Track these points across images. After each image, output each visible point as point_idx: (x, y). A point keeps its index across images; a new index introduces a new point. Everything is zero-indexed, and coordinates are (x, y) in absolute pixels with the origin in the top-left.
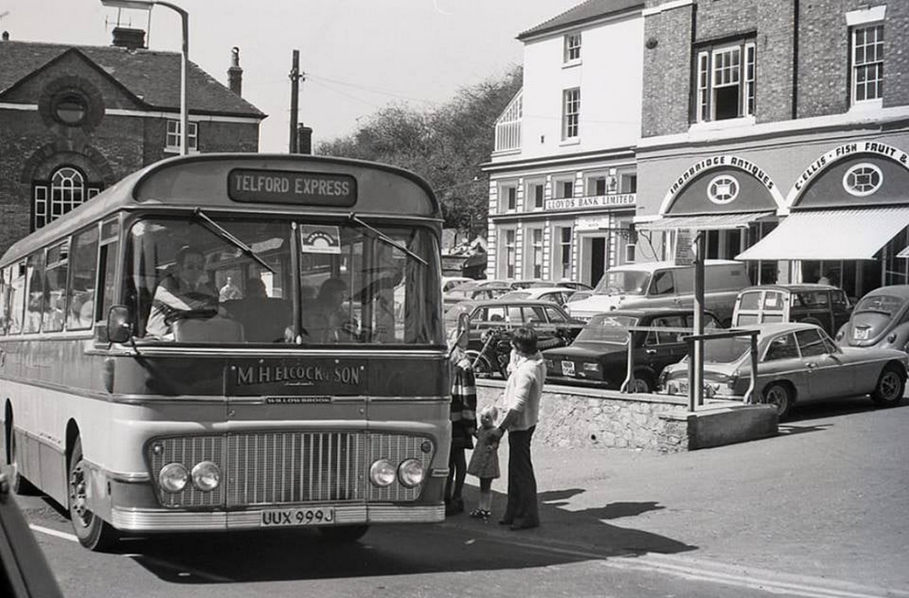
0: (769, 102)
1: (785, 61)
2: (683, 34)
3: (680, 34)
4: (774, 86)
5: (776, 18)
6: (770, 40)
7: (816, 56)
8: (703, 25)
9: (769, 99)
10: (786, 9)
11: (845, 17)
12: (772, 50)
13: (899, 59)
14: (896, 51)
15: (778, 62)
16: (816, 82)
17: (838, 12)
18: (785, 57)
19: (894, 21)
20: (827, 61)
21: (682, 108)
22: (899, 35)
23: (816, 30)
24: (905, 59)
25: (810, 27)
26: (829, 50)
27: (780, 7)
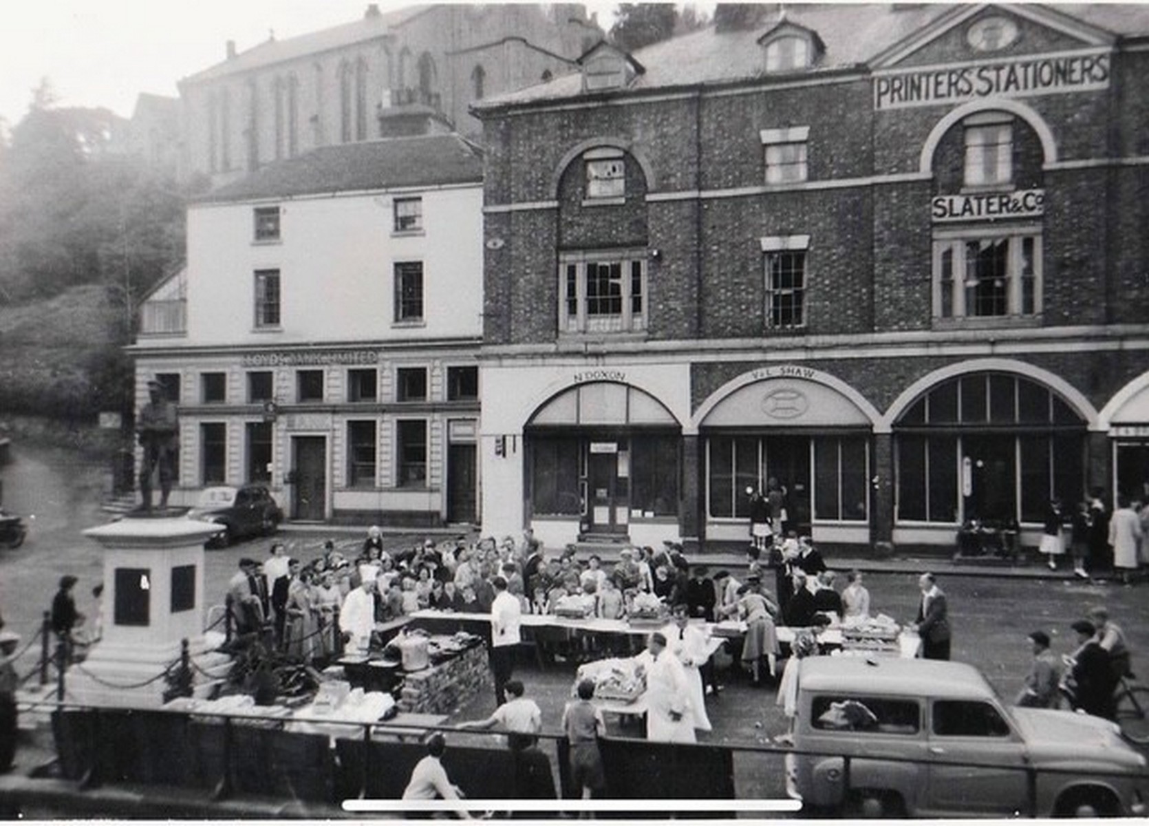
0: (665, 320)
1: (686, 280)
2: (544, 239)
3: (540, 239)
4: (672, 304)
5: (673, 234)
6: (667, 256)
7: (723, 278)
8: (569, 232)
9: (667, 316)
10: (686, 227)
11: (759, 242)
12: (669, 266)
13: (827, 289)
14: (823, 281)
15: (677, 280)
16: (724, 304)
17: (750, 236)
18: (687, 276)
19: (819, 252)
20: (736, 284)
21: (545, 317)
22: (826, 265)
23: (722, 251)
24: (832, 289)
25: (715, 248)
26: (738, 273)
27: (678, 224)
